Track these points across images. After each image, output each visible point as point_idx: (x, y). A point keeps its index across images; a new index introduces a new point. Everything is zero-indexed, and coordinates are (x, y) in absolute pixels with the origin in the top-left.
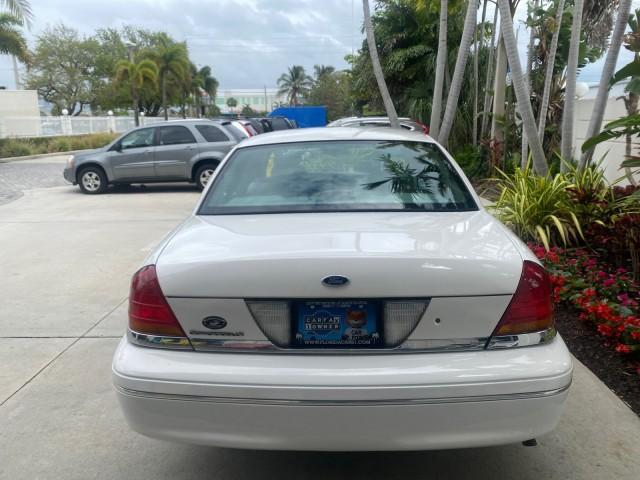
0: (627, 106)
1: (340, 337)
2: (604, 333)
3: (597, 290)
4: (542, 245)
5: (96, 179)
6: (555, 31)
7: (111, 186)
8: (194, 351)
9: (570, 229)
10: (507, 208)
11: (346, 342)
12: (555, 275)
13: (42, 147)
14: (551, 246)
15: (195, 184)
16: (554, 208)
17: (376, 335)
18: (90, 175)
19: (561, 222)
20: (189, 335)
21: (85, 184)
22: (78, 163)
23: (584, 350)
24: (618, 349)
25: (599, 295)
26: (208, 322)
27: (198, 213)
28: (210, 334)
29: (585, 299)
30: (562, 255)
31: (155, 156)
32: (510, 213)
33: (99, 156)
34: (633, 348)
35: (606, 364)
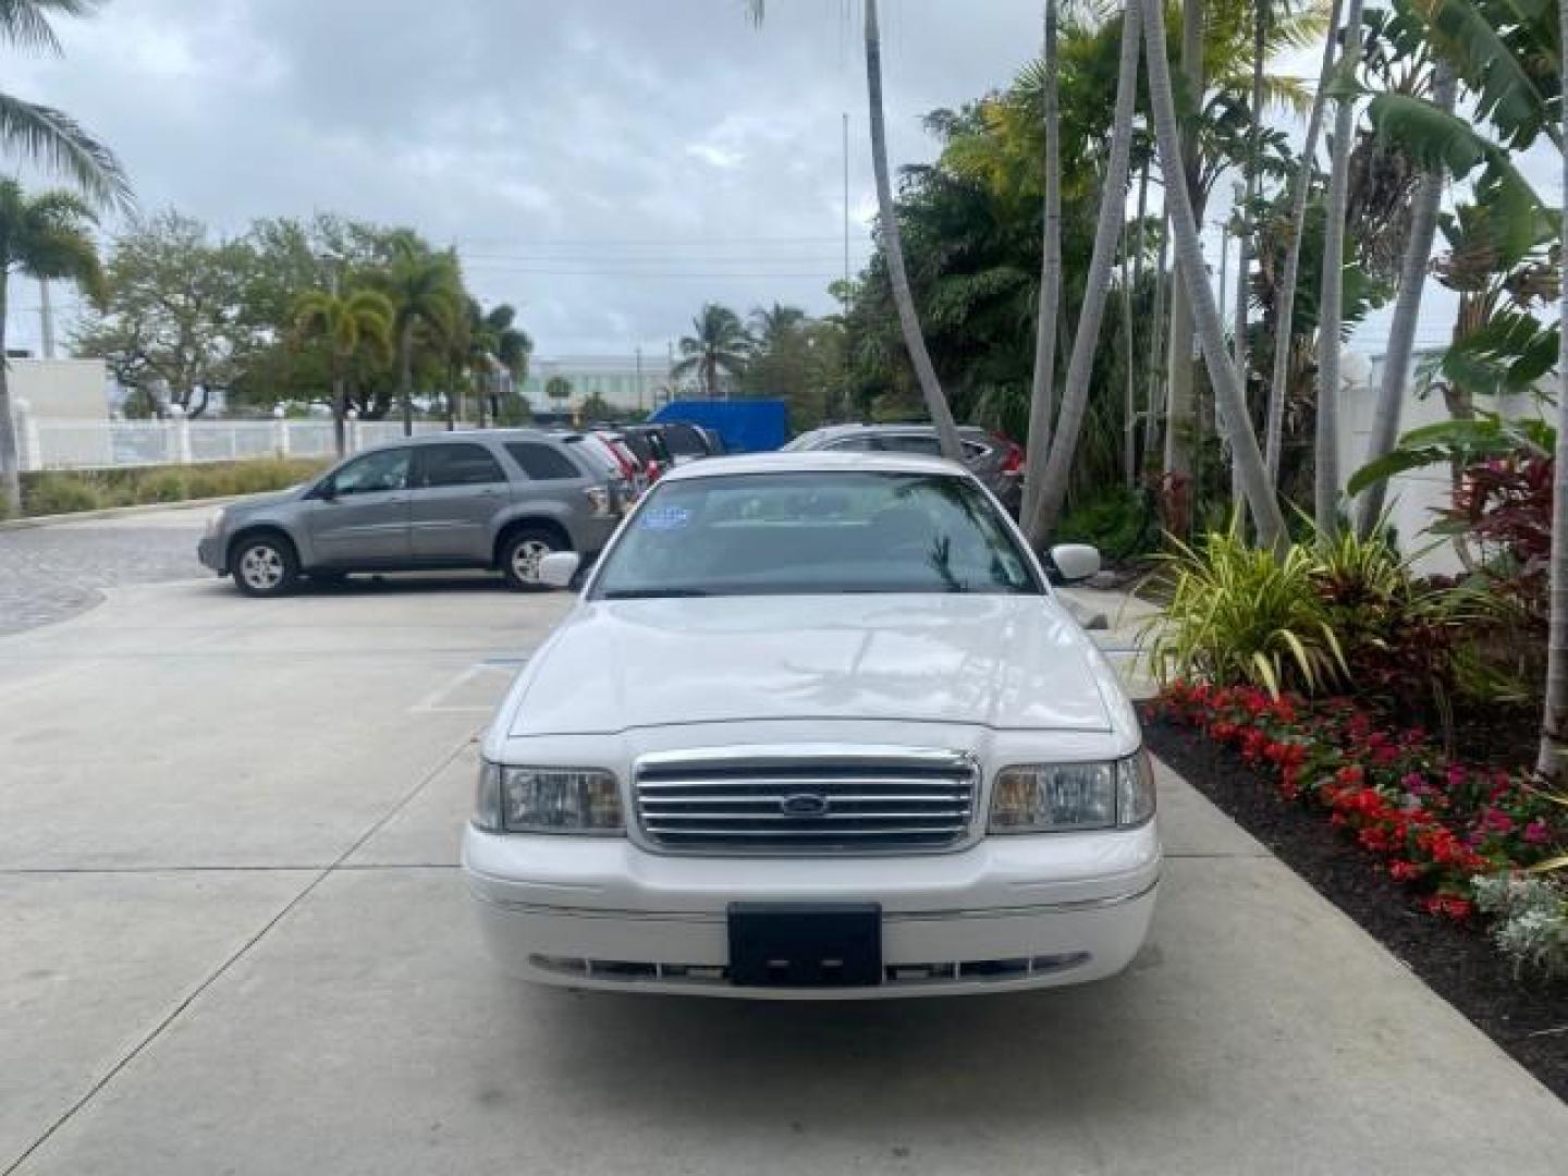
0: (1448, 401)
2: (1371, 845)
3: (1367, 771)
4: (1266, 690)
5: (274, 562)
6: (1292, 244)
9: (1324, 659)
12: (1285, 743)
13: (123, 491)
14: (1281, 691)
15: (500, 574)
16: (1287, 616)
18: (261, 554)
19: (1305, 644)
21: (248, 573)
22: (231, 529)
23: (1335, 880)
24: (1395, 871)
25: (1369, 781)
29: (1339, 786)
30: (1307, 708)
31: (410, 510)
33: (281, 508)
34: (1423, 867)
35: (1375, 901)
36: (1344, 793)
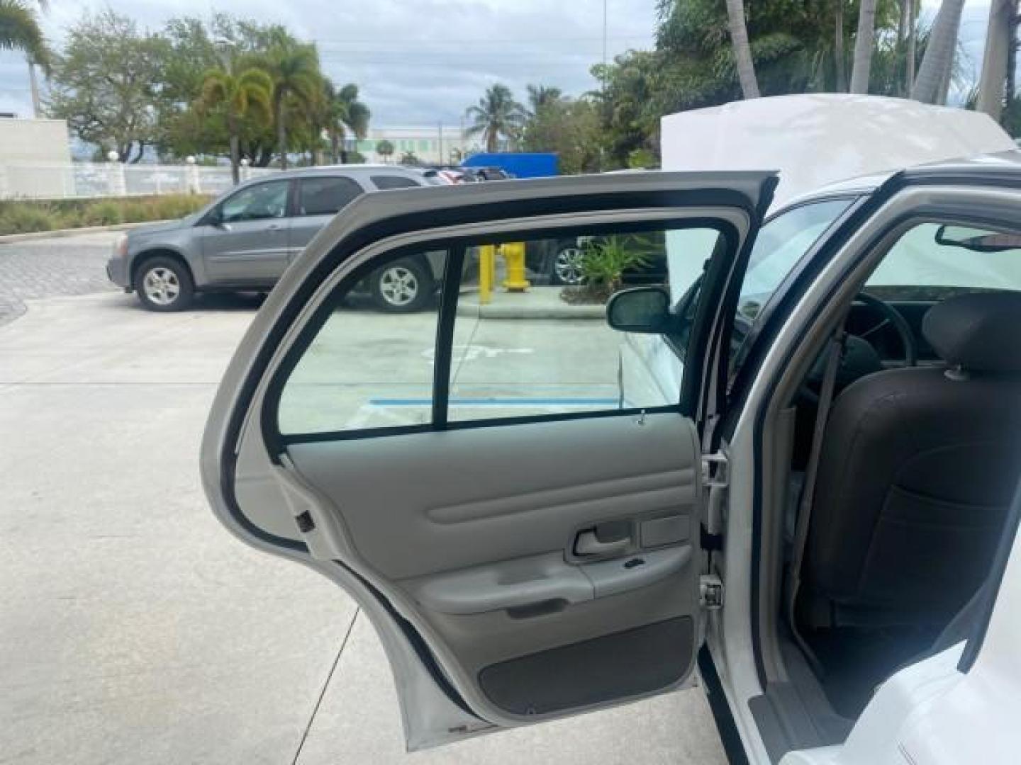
5: (172, 281)
13: (73, 216)
15: (368, 296)
18: (160, 274)
21: (149, 290)
22: (134, 251)
31: (288, 237)
33: (179, 236)
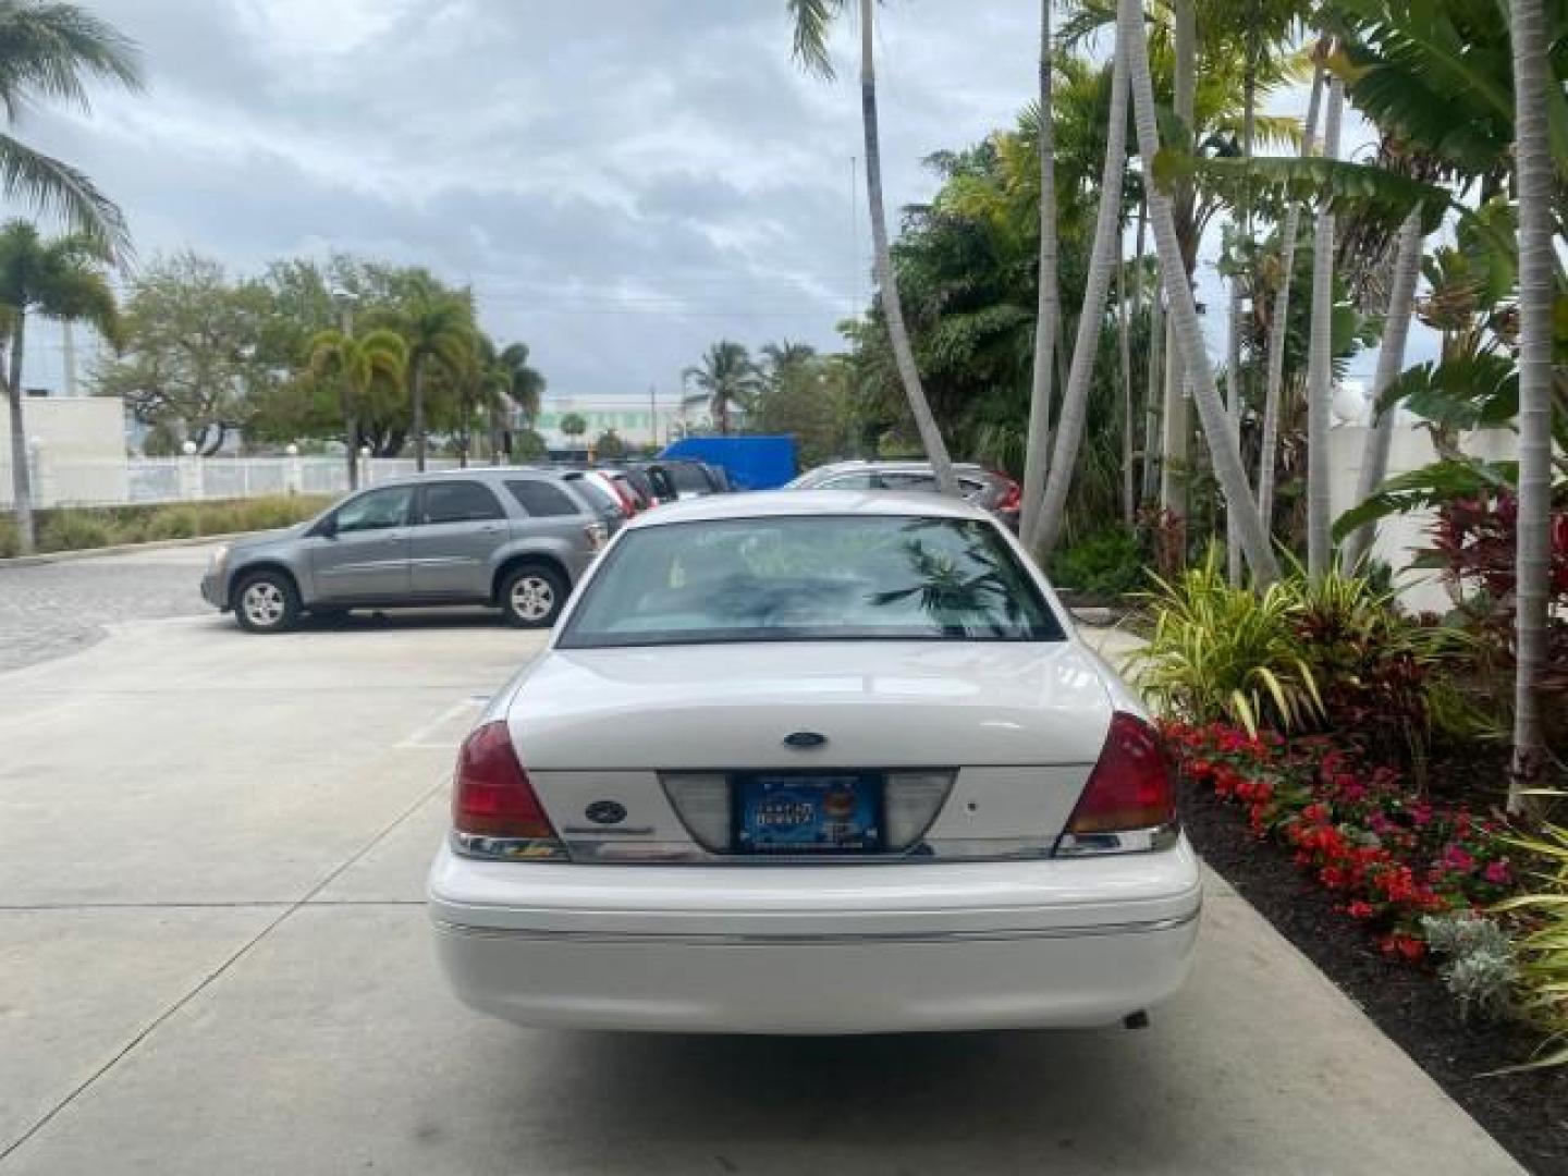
0: (1434, 439)
1: (811, 837)
2: (1331, 884)
3: (1334, 810)
4: (1244, 728)
5: (275, 598)
6: (1281, 285)
7: (306, 614)
8: (569, 862)
9: (1302, 696)
10: (1175, 655)
11: (823, 846)
12: (1254, 782)
13: (135, 528)
14: (1259, 730)
15: (499, 610)
16: (1266, 653)
17: (872, 833)
18: (262, 590)
19: (1281, 682)
20: (563, 836)
21: (249, 609)
22: (236, 563)
23: (1296, 919)
24: (1353, 910)
25: (1336, 819)
26: (595, 811)
27: (558, 646)
28: (598, 831)
29: (1304, 825)
30: (1282, 746)
31: (410, 547)
32: (1179, 665)
33: (284, 546)
34: (1380, 907)
35: (1332, 940)
36: (1306, 832)
